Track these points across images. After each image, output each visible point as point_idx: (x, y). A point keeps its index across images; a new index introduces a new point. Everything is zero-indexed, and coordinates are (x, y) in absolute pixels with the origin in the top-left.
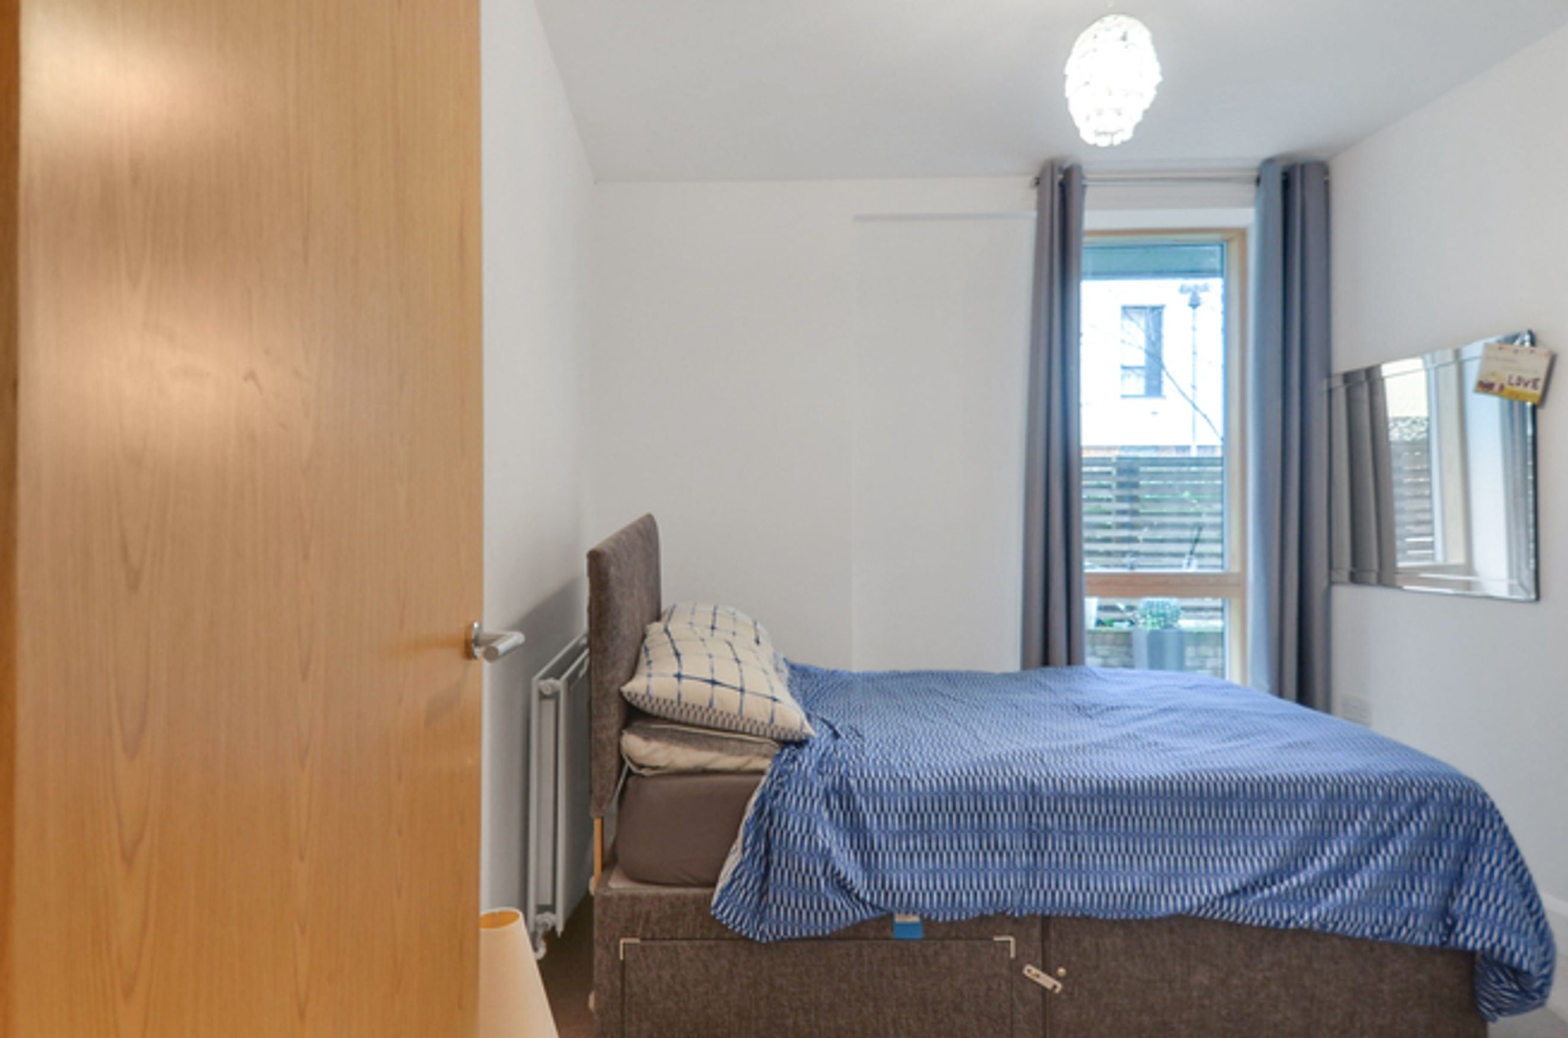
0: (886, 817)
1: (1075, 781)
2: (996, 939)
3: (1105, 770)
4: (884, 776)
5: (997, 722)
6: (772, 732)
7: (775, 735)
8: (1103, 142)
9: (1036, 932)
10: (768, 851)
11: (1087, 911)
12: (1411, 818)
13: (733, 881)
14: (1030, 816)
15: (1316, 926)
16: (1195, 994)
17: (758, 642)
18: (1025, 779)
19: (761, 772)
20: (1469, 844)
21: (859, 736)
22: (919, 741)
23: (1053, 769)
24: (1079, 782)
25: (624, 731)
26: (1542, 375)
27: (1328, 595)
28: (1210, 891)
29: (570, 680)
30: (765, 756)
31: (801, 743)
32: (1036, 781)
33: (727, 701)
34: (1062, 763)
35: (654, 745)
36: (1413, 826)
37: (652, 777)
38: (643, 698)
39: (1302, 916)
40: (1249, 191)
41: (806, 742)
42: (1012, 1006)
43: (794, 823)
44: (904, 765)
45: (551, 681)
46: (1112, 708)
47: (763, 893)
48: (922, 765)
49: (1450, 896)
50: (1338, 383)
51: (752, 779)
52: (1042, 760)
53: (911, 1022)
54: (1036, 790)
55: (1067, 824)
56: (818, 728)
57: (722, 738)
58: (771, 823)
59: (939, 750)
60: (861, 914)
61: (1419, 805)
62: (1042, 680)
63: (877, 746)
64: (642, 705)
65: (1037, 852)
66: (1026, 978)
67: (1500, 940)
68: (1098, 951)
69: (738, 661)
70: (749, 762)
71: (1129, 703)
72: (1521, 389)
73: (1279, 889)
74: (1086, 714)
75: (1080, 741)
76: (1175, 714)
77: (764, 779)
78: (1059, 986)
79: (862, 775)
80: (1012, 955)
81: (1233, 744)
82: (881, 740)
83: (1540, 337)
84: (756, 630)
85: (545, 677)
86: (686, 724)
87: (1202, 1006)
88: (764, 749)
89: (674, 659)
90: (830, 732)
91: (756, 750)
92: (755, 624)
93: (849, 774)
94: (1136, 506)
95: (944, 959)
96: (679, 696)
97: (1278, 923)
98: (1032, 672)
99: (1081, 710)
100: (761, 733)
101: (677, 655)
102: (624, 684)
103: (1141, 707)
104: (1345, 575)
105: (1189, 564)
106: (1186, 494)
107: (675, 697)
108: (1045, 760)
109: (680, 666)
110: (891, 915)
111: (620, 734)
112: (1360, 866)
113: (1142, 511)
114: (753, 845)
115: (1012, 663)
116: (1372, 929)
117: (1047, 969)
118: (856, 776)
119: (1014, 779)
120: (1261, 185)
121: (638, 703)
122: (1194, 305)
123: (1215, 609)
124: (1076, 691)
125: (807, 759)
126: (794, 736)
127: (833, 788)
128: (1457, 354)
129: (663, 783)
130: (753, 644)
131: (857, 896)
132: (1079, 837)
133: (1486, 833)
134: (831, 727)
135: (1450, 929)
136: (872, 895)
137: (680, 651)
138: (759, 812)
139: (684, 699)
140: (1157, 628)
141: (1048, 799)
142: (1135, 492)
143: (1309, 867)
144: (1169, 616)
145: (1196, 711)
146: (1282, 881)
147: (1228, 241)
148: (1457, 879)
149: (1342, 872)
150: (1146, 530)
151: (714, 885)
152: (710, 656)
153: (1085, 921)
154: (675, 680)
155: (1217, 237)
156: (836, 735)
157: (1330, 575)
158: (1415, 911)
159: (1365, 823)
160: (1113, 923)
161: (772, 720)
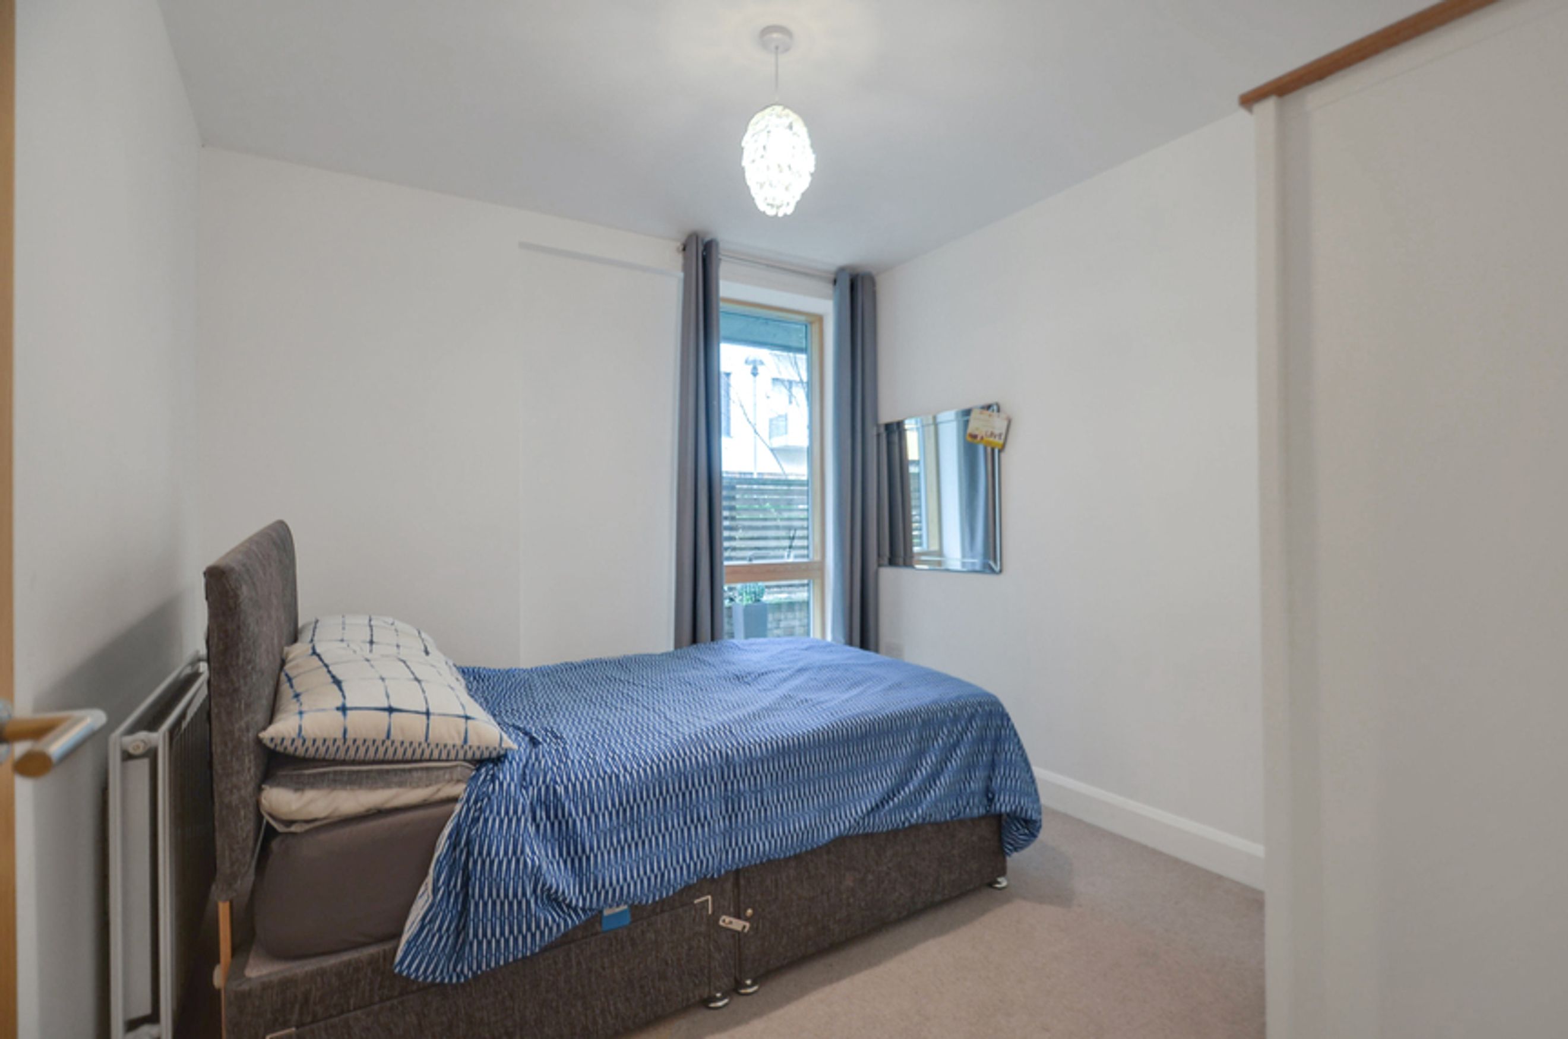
0: (597, 817)
1: (760, 746)
2: (696, 901)
3: (779, 730)
4: (592, 775)
5: (679, 701)
6: (466, 753)
7: (469, 755)
8: (771, 212)
9: (729, 886)
10: (465, 884)
11: (773, 855)
12: (968, 729)
13: (422, 928)
14: (726, 785)
15: (920, 820)
16: (844, 896)
17: (427, 653)
18: (720, 752)
19: (454, 800)
20: (997, 740)
21: (556, 737)
22: (618, 733)
23: (741, 738)
24: (763, 745)
25: (263, 786)
26: (1004, 431)
27: (877, 573)
28: (857, 812)
29: (172, 731)
30: (458, 781)
31: (499, 759)
32: (730, 752)
33: (410, 728)
34: (747, 731)
35: (310, 794)
36: (969, 735)
37: (307, 832)
38: (293, 741)
39: (912, 816)
40: (829, 289)
41: (505, 756)
42: (710, 956)
43: (498, 848)
44: (610, 760)
45: (143, 735)
46: (763, 674)
47: (461, 930)
48: (627, 757)
49: (990, 779)
50: (882, 430)
51: (446, 808)
52: (731, 732)
53: (619, 1005)
54: (730, 759)
55: (756, 784)
56: (513, 736)
57: (404, 770)
58: (470, 854)
59: (638, 738)
60: (575, 920)
61: (972, 718)
62: (699, 656)
63: (578, 745)
64: (291, 750)
65: (731, 815)
66: (722, 927)
67: (1019, 803)
68: (777, 886)
69: (417, 680)
70: (439, 790)
71: (771, 668)
72: (991, 439)
73: (899, 799)
74: (745, 682)
75: (751, 709)
76: (808, 673)
77: (458, 807)
78: (748, 925)
79: (569, 779)
80: (710, 912)
81: (854, 692)
82: (581, 738)
83: (1002, 408)
84: (423, 640)
85: (132, 730)
86: (353, 762)
87: (849, 905)
88: (457, 774)
89: (335, 687)
90: (527, 739)
91: (447, 776)
92: (419, 633)
93: (556, 782)
94: (734, 514)
95: (650, 936)
96: (345, 732)
97: (898, 825)
98: (685, 649)
99: (739, 678)
100: (453, 756)
101: (337, 682)
102: (264, 729)
103: (782, 670)
104: (886, 560)
105: (789, 556)
106: (768, 505)
107: (339, 735)
108: (733, 731)
109: (344, 697)
110: (601, 912)
111: (259, 789)
112: (942, 769)
113: (738, 517)
114: (447, 883)
115: (664, 642)
116: (950, 813)
117: (738, 916)
118: (562, 781)
119: (712, 754)
120: (837, 284)
121: (286, 748)
122: (755, 373)
123: (803, 585)
124: (729, 663)
125: (508, 775)
126: (490, 753)
127: (539, 799)
128: (935, 418)
129: (323, 837)
130: (423, 654)
131: (569, 906)
132: (765, 793)
133: (1006, 730)
134: (526, 733)
135: (991, 801)
136: (584, 899)
137: (340, 677)
138: (454, 845)
139: (350, 735)
140: (750, 602)
141: (740, 766)
142: (733, 503)
143: (915, 778)
144: (757, 593)
145: (821, 668)
146: (899, 793)
147: (811, 323)
148: (993, 765)
149: (934, 777)
150: (740, 531)
151: (398, 935)
152: (383, 679)
153: (771, 865)
154: (340, 714)
155: (802, 318)
156: (534, 742)
157: (878, 561)
158: (973, 793)
159: (944, 738)
160: (787, 860)
161: (465, 741)
